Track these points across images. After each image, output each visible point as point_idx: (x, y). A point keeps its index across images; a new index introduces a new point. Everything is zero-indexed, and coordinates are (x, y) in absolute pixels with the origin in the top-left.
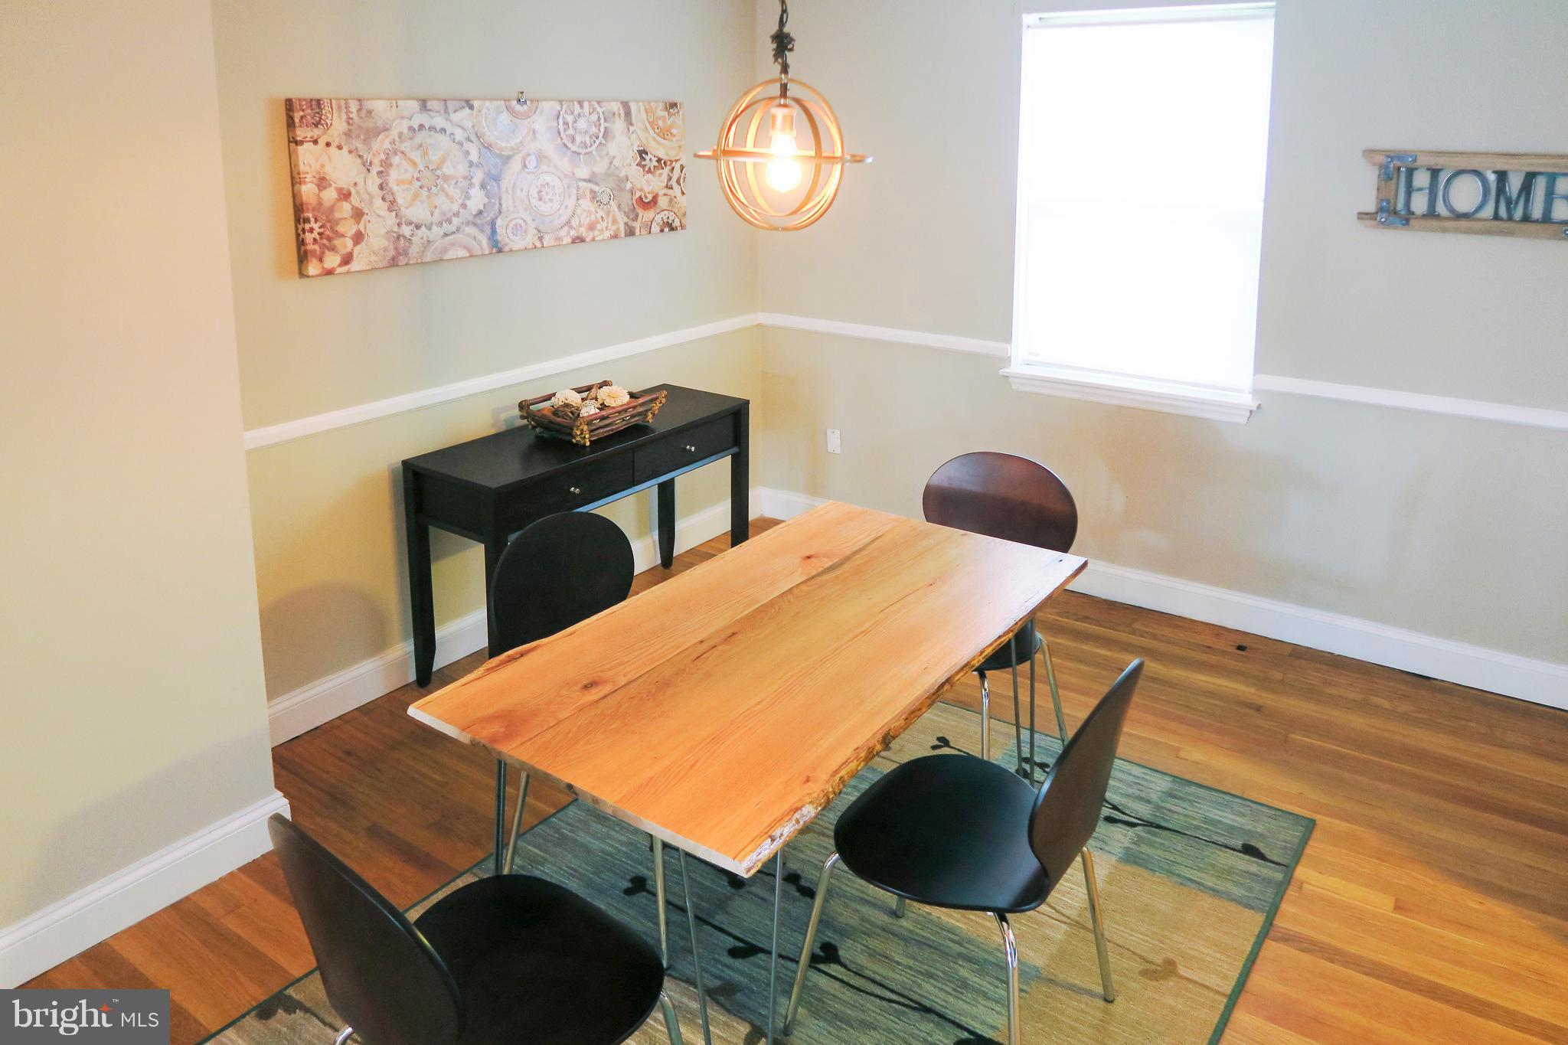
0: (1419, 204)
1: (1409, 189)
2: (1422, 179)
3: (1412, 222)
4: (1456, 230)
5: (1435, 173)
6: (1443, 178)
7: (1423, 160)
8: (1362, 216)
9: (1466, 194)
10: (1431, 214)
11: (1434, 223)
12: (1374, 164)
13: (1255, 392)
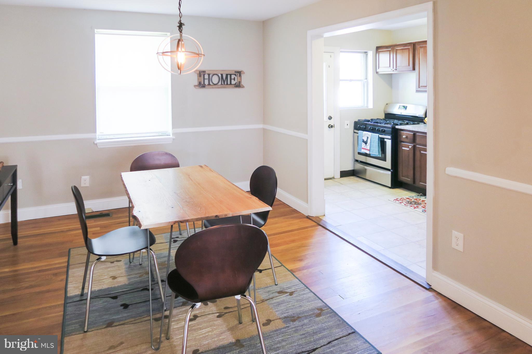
0: (206, 82)
1: (204, 79)
2: (206, 77)
3: (206, 86)
4: (215, 88)
5: (209, 75)
6: (211, 76)
7: (207, 72)
8: (195, 86)
9: (215, 80)
10: (209, 84)
11: (210, 86)
12: (196, 73)
13: (173, 134)
